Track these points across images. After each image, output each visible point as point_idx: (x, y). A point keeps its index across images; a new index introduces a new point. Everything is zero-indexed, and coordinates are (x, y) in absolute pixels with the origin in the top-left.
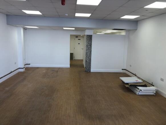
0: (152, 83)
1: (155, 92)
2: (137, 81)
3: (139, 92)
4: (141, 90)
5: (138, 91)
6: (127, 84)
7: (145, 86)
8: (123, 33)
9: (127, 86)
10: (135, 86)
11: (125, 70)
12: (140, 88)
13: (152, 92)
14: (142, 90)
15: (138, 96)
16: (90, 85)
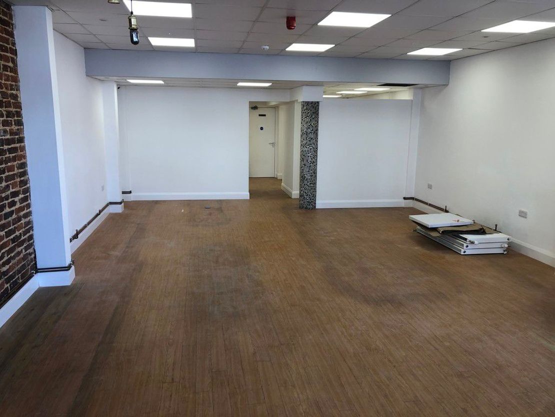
0: (496, 225)
1: (506, 246)
2: (458, 221)
3: (467, 246)
4: (472, 243)
5: (465, 245)
6: (435, 229)
7: (481, 231)
8: (405, 95)
9: (434, 234)
10: (455, 233)
11: (412, 198)
12: (470, 237)
13: (499, 245)
14: (476, 242)
15: (466, 256)
16: (332, 238)
